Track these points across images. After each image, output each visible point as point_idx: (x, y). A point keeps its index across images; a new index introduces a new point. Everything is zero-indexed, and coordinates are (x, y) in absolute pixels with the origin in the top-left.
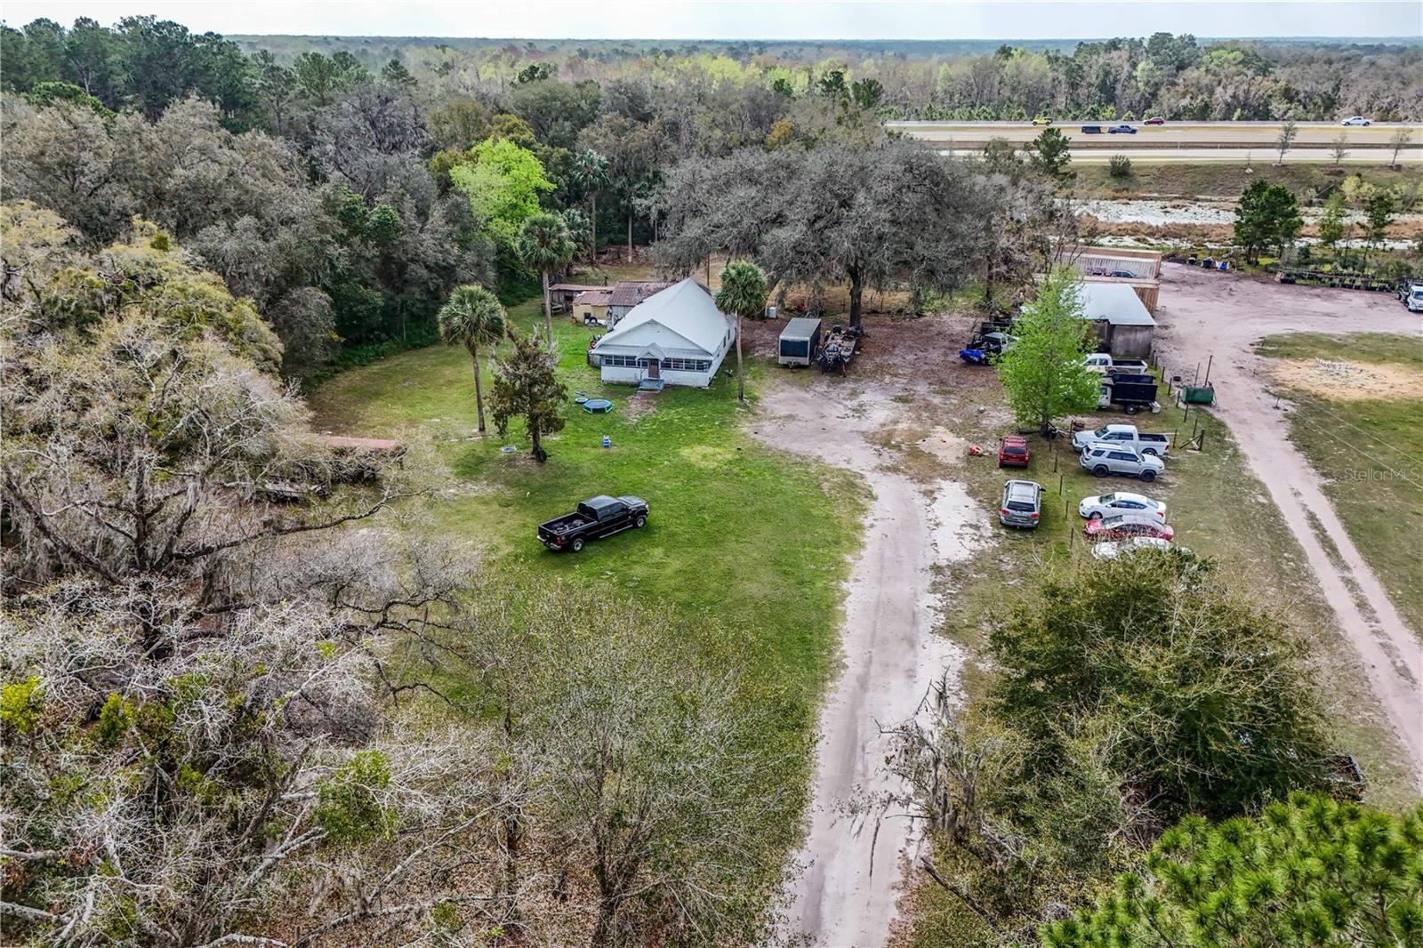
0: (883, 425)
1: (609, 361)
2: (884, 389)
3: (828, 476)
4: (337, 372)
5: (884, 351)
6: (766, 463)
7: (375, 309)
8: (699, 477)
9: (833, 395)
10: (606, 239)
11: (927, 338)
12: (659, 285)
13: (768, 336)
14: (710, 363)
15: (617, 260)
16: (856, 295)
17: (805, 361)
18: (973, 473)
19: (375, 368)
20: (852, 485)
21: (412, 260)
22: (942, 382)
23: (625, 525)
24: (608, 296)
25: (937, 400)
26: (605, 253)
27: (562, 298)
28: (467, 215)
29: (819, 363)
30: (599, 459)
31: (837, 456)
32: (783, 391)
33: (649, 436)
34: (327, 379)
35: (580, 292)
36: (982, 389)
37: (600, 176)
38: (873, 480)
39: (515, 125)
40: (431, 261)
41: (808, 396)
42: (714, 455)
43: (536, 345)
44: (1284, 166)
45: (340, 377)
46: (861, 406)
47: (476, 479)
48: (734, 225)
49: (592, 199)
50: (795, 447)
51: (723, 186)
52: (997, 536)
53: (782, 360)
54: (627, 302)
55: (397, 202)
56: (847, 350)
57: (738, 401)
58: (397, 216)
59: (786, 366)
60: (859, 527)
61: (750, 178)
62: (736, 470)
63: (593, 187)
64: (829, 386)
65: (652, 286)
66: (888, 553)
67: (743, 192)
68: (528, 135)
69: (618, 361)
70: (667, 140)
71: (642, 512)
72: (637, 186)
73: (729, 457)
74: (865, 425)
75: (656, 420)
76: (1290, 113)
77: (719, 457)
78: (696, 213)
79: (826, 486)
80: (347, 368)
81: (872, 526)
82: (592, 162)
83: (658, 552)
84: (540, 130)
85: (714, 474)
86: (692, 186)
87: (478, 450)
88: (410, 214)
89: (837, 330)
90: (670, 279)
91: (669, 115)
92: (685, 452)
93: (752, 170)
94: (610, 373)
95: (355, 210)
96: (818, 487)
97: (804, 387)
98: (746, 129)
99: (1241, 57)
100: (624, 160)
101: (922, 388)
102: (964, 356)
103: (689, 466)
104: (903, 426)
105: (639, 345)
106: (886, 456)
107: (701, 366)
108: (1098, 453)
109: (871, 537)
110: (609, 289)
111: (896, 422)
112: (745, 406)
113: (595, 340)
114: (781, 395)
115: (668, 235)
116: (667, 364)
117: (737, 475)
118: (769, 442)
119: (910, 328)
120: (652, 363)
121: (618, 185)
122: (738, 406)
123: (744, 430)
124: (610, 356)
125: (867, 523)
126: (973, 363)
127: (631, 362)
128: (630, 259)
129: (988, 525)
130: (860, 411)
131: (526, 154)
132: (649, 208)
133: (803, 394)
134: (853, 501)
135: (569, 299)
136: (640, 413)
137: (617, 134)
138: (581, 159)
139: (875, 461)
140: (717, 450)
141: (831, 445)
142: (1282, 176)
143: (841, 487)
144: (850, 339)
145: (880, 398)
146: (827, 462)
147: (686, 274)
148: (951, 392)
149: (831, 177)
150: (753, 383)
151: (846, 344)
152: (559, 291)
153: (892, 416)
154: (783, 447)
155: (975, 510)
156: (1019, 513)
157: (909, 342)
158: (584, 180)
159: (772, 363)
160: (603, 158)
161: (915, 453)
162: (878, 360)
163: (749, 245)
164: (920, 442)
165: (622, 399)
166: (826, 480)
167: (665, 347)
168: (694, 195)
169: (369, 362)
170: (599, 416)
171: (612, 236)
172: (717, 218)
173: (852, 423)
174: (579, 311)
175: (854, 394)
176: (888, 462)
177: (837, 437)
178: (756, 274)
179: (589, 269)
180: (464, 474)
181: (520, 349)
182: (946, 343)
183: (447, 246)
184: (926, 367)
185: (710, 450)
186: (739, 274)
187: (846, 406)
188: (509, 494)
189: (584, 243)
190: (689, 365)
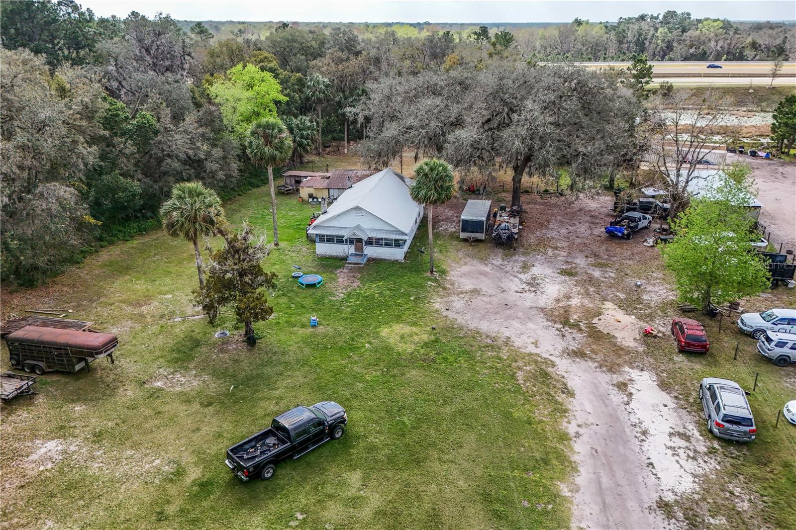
0: (558, 300)
1: (322, 239)
2: (549, 261)
3: (520, 364)
4: (102, 247)
5: (541, 225)
6: (460, 346)
7: (134, 196)
8: (397, 364)
9: (509, 268)
10: (330, 137)
11: (572, 215)
12: (365, 173)
13: (449, 213)
14: (405, 241)
15: (337, 151)
16: (517, 180)
17: (482, 236)
18: (656, 359)
19: (135, 243)
20: (546, 375)
21: (169, 156)
22: (596, 256)
23: (322, 439)
24: (327, 181)
25: (597, 273)
26: (329, 147)
27: (293, 182)
28: (217, 120)
29: (494, 239)
30: (306, 341)
31: (524, 337)
32: (466, 264)
33: (353, 312)
34: (91, 253)
35: (306, 177)
36: (630, 262)
37: (324, 93)
38: (564, 367)
39: (266, 58)
40: (182, 156)
41: (487, 269)
42: (411, 336)
43: (245, 239)
44: (774, 88)
45: (105, 251)
46: (534, 279)
47: (186, 369)
48: (422, 127)
49: (319, 109)
50: (485, 326)
51: (412, 98)
52: (712, 451)
53: (463, 235)
54: (340, 185)
55: (156, 109)
56: (514, 226)
57: (429, 274)
58: (153, 121)
59: (466, 240)
60: (564, 437)
61: (435, 91)
62: (432, 355)
63: (320, 101)
64: (503, 259)
65: (360, 173)
66: (605, 481)
67: (429, 102)
68: (274, 64)
69: (330, 239)
70: (372, 68)
71: (341, 421)
72: (351, 100)
73: (425, 337)
74: (543, 301)
75: (359, 294)
76: (758, 57)
77: (416, 339)
78: (393, 118)
79: (520, 375)
80: (111, 243)
81: (578, 435)
82: (318, 82)
83: (355, 478)
84: (284, 63)
85: (413, 360)
86: (389, 98)
87: (197, 331)
88: (166, 119)
89: (503, 209)
90: (373, 168)
91: (373, 53)
92: (384, 331)
93: (436, 85)
94: (323, 249)
95: (117, 115)
96: (513, 376)
97: (483, 260)
98: (427, 60)
99: (721, 25)
100: (342, 82)
101: (581, 261)
102: (608, 231)
103: (388, 349)
104: (575, 302)
105: (347, 226)
106: (569, 337)
107: (398, 244)
108: (781, 344)
109: (580, 451)
110: (328, 175)
111: (569, 298)
112: (436, 280)
113: (314, 218)
114: (465, 269)
115: (371, 135)
116: (370, 242)
117: (434, 361)
118: (460, 320)
119: (555, 205)
120: (357, 242)
121: (337, 99)
122: (430, 280)
123: (437, 306)
124: (323, 236)
125: (572, 429)
126: (617, 237)
127: (340, 240)
128: (346, 151)
129: (697, 434)
130: (534, 285)
131: (268, 75)
132: (357, 114)
133: (483, 268)
134: (552, 400)
135: (298, 182)
136: (346, 288)
137: (337, 64)
138: (311, 80)
139: (560, 345)
140: (414, 329)
141: (516, 324)
142: (773, 94)
143: (535, 378)
144: (514, 216)
145: (548, 271)
146: (516, 344)
147: (386, 164)
148: (606, 265)
149: (501, 89)
150: (441, 256)
151: (512, 220)
152: (291, 176)
153: (564, 290)
154: (473, 325)
155: (675, 410)
156: (735, 427)
157: (559, 218)
158: (312, 95)
159: (454, 237)
160: (326, 80)
161: (595, 335)
162: (538, 233)
163: (436, 143)
164: (595, 320)
165: (332, 272)
166: (520, 369)
167: (368, 228)
168: (391, 104)
169: (132, 237)
170: (311, 291)
171: (335, 134)
172: (410, 121)
173: (529, 299)
174: (304, 192)
175: (525, 267)
176: (574, 346)
177: (520, 314)
178: (445, 169)
179: (316, 158)
180: (176, 360)
181: (229, 243)
182: (588, 218)
183: (199, 144)
184: (578, 241)
185: (407, 329)
186: (432, 170)
187: (521, 280)
188: (214, 387)
189: (312, 140)
190: (388, 244)
